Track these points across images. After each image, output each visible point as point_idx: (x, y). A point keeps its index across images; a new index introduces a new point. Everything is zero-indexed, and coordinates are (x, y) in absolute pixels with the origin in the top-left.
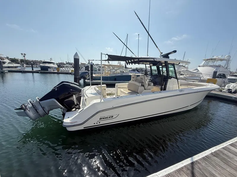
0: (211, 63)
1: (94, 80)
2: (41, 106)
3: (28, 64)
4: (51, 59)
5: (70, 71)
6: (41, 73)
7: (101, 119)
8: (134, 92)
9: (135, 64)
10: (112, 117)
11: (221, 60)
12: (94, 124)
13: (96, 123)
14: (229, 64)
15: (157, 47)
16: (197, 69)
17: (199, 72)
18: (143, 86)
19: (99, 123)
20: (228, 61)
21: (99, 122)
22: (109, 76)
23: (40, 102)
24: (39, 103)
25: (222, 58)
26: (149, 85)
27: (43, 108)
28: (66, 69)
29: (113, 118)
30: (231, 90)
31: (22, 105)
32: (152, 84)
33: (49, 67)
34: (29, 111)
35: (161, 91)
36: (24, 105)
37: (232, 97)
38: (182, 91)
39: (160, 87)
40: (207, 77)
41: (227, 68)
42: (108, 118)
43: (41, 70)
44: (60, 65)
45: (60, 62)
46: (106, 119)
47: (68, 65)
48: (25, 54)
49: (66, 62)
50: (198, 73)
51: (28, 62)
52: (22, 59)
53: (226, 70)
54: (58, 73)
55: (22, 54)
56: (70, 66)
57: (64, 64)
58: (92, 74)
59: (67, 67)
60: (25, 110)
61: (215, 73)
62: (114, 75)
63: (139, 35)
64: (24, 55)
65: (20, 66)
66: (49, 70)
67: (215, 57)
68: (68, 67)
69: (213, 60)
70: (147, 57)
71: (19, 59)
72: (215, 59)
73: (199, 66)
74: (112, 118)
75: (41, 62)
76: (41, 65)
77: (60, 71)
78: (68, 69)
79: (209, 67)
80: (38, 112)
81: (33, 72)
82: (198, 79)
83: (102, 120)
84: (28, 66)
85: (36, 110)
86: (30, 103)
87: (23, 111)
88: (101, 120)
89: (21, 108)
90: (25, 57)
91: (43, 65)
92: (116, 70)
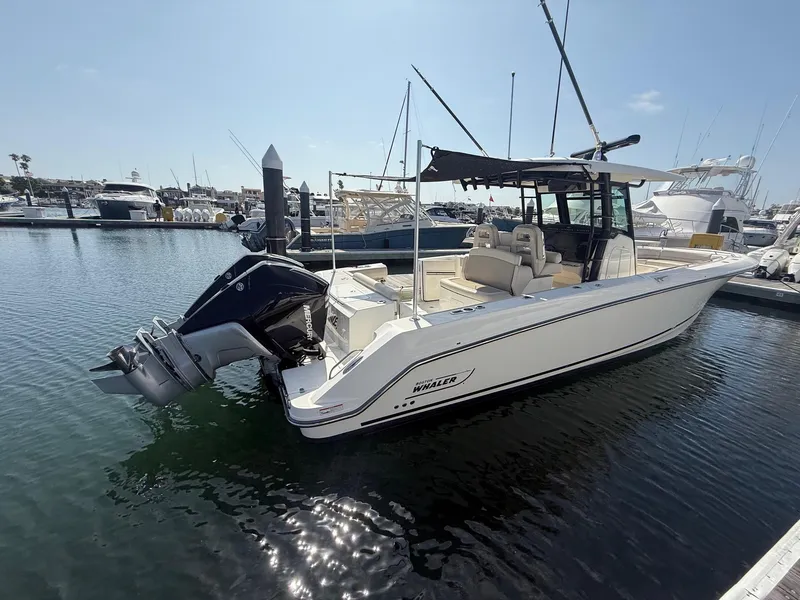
0: (694, 183)
1: (316, 248)
2: (188, 352)
3: (46, 195)
4: (134, 174)
5: (213, 220)
6: (106, 227)
7: (419, 389)
8: (498, 288)
9: (488, 188)
10: (453, 380)
11: (726, 172)
12: (396, 407)
13: (401, 406)
14: (750, 183)
15: (590, 122)
16: (651, 204)
17: (658, 213)
18: (530, 265)
19: (412, 403)
20: (747, 173)
21: (412, 400)
22: (362, 231)
23: (183, 338)
24: (180, 340)
25: (731, 165)
26: (549, 261)
27: (197, 359)
28: (197, 210)
29: (456, 382)
30: (765, 268)
31: (114, 354)
32: (559, 258)
33: (131, 206)
34: (143, 371)
35: (583, 281)
36: (121, 349)
37: (774, 292)
38: (661, 278)
39: (579, 267)
40: (684, 231)
41: (742, 198)
42: (439, 385)
43: (104, 216)
44: (171, 198)
45: (164, 188)
46: (433, 389)
47: (200, 197)
48: (25, 157)
49: (188, 185)
50: (655, 217)
51: (44, 188)
52: (17, 178)
53: (740, 205)
54: (169, 227)
55: (15, 157)
56: (208, 199)
57: (183, 194)
58: (306, 226)
59: (196, 202)
60: (127, 371)
61: (717, 215)
62: (381, 229)
63: (513, 75)
64: (21, 161)
65: (15, 205)
66: (135, 216)
67: (706, 163)
68: (203, 202)
69: (701, 174)
70: (548, 159)
71: (8, 178)
72: (707, 170)
73: (656, 194)
74: (452, 384)
75: (92, 186)
76: (102, 196)
77: (177, 219)
78: (206, 211)
79: (687, 194)
80: (176, 374)
81: (72, 225)
82: (657, 235)
83: (421, 392)
84: (45, 201)
85: (170, 368)
86: (147, 341)
87: (120, 373)
88: (417, 393)
89: (115, 365)
90: (29, 170)
91: (110, 199)
92: (386, 212)
